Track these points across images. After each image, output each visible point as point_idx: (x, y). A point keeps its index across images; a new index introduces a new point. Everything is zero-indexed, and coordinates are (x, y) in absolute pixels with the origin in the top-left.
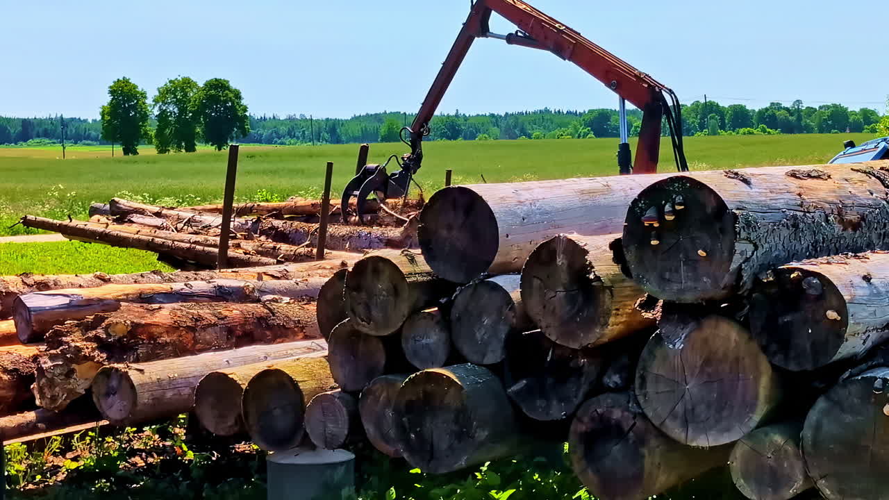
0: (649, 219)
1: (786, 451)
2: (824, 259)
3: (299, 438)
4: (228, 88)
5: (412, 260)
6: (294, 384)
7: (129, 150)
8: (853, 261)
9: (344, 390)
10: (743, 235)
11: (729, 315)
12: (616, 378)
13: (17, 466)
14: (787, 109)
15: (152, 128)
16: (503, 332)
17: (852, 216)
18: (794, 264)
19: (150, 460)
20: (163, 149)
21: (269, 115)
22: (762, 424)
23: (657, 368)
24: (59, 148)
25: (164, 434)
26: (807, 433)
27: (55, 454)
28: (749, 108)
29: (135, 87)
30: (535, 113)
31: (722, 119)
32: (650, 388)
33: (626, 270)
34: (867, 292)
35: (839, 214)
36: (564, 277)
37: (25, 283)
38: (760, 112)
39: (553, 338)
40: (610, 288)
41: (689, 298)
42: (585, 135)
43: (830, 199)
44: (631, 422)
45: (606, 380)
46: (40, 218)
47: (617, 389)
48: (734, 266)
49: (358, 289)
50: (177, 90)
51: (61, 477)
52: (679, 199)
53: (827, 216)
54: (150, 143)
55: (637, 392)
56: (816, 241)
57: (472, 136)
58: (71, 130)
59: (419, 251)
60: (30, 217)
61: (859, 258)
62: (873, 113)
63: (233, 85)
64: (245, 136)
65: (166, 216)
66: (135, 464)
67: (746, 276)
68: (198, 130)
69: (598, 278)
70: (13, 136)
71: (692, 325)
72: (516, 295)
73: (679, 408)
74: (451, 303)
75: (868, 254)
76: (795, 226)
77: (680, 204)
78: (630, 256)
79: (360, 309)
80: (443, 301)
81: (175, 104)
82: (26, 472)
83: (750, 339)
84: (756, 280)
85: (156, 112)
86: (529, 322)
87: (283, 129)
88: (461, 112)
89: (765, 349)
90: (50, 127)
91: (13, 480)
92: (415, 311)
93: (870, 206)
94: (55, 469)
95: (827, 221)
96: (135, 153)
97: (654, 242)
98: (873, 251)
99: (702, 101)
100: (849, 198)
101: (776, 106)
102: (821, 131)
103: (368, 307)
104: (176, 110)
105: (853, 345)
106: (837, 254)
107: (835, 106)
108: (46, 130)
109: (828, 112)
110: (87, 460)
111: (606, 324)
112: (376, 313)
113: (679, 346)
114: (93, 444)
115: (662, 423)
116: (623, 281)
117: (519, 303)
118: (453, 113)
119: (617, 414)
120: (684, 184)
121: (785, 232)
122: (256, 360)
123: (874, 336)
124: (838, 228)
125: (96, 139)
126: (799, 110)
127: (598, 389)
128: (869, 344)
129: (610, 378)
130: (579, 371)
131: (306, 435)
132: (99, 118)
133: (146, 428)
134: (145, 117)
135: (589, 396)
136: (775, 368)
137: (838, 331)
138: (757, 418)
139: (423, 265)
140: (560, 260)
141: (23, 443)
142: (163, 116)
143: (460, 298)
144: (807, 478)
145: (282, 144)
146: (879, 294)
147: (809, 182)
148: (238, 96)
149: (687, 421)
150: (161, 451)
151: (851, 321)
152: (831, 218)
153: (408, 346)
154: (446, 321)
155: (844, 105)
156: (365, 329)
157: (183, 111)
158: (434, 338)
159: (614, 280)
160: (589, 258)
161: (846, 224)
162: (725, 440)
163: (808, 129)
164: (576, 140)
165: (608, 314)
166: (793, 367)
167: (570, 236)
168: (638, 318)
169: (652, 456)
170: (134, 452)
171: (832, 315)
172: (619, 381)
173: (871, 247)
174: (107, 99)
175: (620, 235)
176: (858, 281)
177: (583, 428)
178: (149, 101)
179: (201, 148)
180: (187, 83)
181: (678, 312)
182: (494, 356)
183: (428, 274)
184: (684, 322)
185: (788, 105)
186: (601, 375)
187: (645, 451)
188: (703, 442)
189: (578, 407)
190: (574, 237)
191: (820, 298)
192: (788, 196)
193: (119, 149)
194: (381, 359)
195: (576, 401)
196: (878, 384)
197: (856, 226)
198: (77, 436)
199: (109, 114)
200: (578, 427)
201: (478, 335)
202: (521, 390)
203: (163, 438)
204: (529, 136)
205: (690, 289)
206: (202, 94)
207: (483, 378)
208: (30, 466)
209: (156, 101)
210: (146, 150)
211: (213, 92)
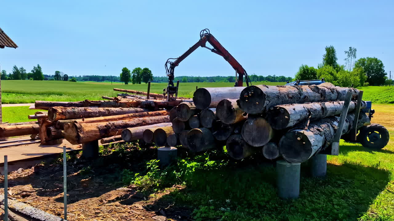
0: (246, 95)
1: (275, 148)
2: (285, 105)
3: (166, 144)
4: (148, 70)
5: (191, 104)
6: (164, 132)
7: (126, 83)
8: (291, 105)
9: (176, 133)
10: (267, 99)
11: (263, 117)
12: (237, 131)
13: (102, 151)
14: (272, 77)
15: (131, 79)
16: (212, 121)
17: (291, 96)
18: (278, 106)
19: (131, 150)
20: (134, 83)
21: (157, 76)
22: (270, 142)
23: (246, 129)
24: (111, 83)
25: (134, 144)
26: (280, 143)
27: (110, 148)
28: (264, 76)
29: (128, 69)
30: (216, 77)
31: (258, 79)
32: (245, 133)
33: (240, 107)
34: (294, 112)
35: (288, 95)
36: (226, 108)
37: (104, 109)
38: (266, 77)
39: (223, 122)
40: (236, 111)
41: (254, 113)
42: (227, 82)
43: (286, 92)
44: (240, 141)
45: (235, 131)
46: (106, 97)
47: (237, 134)
48: (264, 106)
49: (179, 111)
50: (137, 70)
51: (111, 153)
52: (252, 91)
53: (285, 96)
54: (131, 82)
55: (242, 134)
56: (283, 101)
57: (202, 81)
58: (113, 79)
59: (193, 103)
60: (104, 96)
61: (292, 105)
62: (291, 78)
63: (150, 69)
64: (152, 81)
65: (135, 97)
66: (128, 151)
67: (267, 108)
68: (142, 79)
69: (233, 109)
70: (100, 80)
71: (255, 119)
72: (215, 112)
73: (251, 138)
74: (200, 114)
75: (294, 104)
76: (278, 97)
77: (253, 92)
78: (241, 104)
79: (180, 115)
80: (198, 114)
81: (137, 73)
82: (104, 152)
83: (268, 122)
84: (269, 109)
85: (132, 75)
86: (218, 118)
87: (160, 79)
88: (200, 76)
89: (271, 125)
90: (108, 78)
91: (101, 153)
92: (192, 116)
93: (295, 94)
94: (110, 152)
95: (285, 97)
96: (128, 84)
97: (247, 100)
98: (295, 104)
99: (253, 75)
100: (290, 92)
101: (270, 76)
102: (279, 82)
103: (181, 115)
104: (137, 75)
105: (291, 124)
106: (287, 104)
107: (282, 76)
108: (108, 79)
109: (281, 78)
110: (117, 149)
111: (235, 119)
112: (183, 116)
113: (252, 124)
114: (118, 146)
115: (247, 141)
116: (239, 109)
117: (216, 114)
118: (198, 76)
119: (237, 139)
120: (253, 88)
121: (276, 99)
122: (155, 127)
123: (295, 122)
124: (287, 98)
125: (119, 81)
126: (274, 77)
127: (233, 133)
128: (294, 124)
129: (236, 131)
130: (229, 129)
131: (167, 144)
132: (120, 76)
133: (130, 143)
134: (130, 76)
135: (231, 135)
136: (273, 129)
137: (288, 121)
138: (269, 140)
139: (194, 106)
140: (225, 105)
141: (103, 146)
142: (134, 76)
143: (202, 113)
144: (280, 154)
145: (160, 83)
146: (297, 113)
147: (281, 88)
148: (150, 72)
149: (253, 141)
150: (134, 148)
151: (291, 119)
152: (286, 96)
153: (190, 124)
154: (199, 118)
155: (285, 76)
156: (181, 119)
157: (138, 75)
158: (196, 122)
159: (237, 109)
160: (232, 104)
161: (289, 98)
162: (262, 145)
163: (277, 81)
164: (225, 83)
165: (235, 117)
166: (277, 129)
167: (227, 99)
168: (243, 118)
169: (245, 149)
170: (127, 148)
171: (286, 117)
172: (238, 132)
173: (295, 103)
174: (121, 72)
175: (239, 99)
176: (292, 110)
177: (229, 142)
178: (131, 73)
179: (142, 83)
180: (139, 69)
181: (251, 116)
182: (210, 126)
183: (195, 108)
184: (253, 119)
185: (272, 76)
186: (234, 131)
187: (243, 148)
188: (256, 146)
189: (228, 138)
190: (228, 99)
191: (283, 113)
192: (276, 91)
193: (124, 83)
194: (184, 127)
195: (228, 136)
196: (296, 133)
197: (291, 98)
198: (115, 144)
199: (122, 75)
200: (228, 142)
201: (206, 121)
202: (216, 134)
203: (134, 145)
204: (215, 82)
205: (254, 111)
206: (143, 71)
207: (207, 131)
208: (104, 151)
209: (132, 73)
210: (130, 84)
211: (145, 71)
